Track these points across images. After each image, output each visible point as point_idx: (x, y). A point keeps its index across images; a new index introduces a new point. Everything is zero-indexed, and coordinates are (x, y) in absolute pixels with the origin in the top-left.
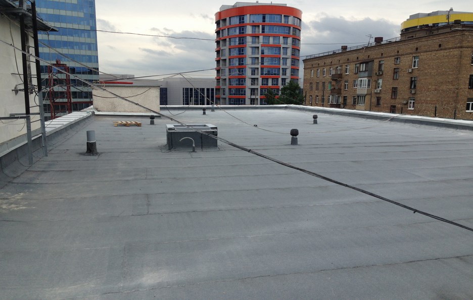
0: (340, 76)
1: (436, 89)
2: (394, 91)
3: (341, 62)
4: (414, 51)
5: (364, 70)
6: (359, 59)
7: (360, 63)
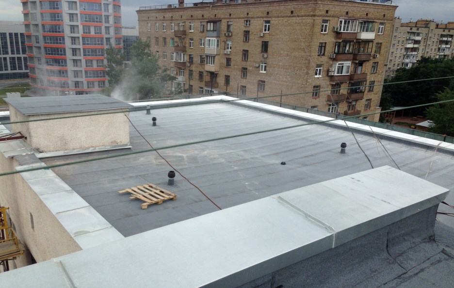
0: (184, 33)
1: (288, 55)
2: (245, 53)
3: (184, 18)
4: (265, 15)
5: (212, 29)
6: (205, 17)
7: (207, 22)
